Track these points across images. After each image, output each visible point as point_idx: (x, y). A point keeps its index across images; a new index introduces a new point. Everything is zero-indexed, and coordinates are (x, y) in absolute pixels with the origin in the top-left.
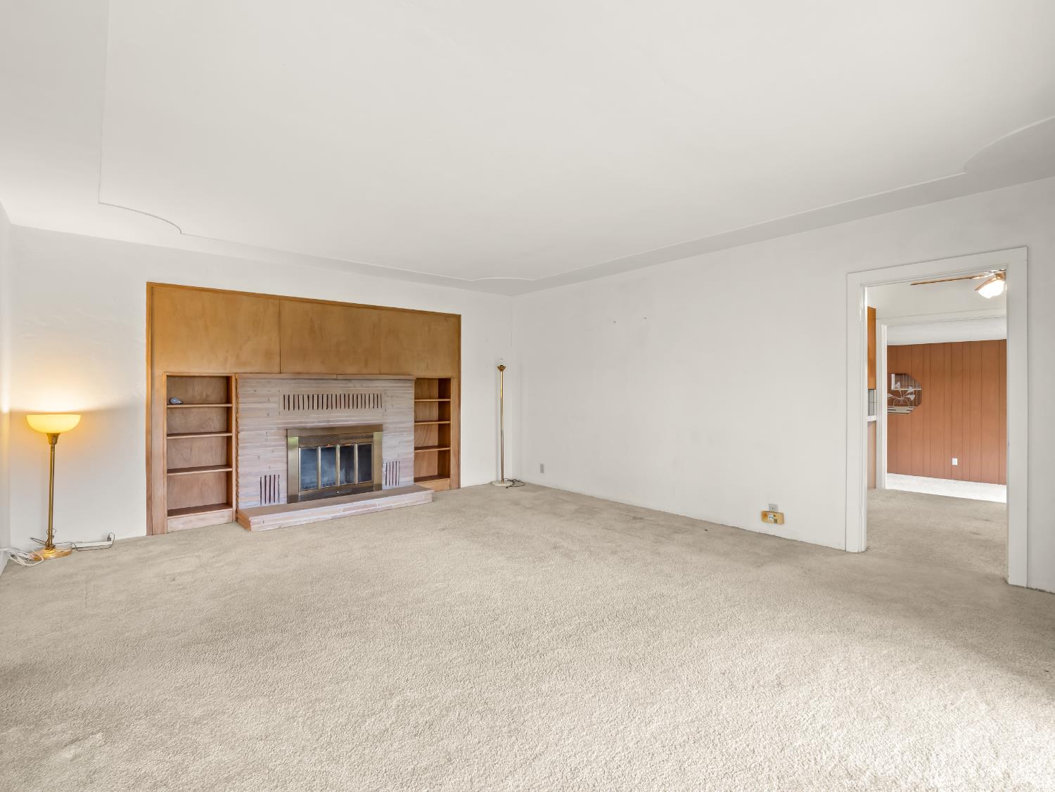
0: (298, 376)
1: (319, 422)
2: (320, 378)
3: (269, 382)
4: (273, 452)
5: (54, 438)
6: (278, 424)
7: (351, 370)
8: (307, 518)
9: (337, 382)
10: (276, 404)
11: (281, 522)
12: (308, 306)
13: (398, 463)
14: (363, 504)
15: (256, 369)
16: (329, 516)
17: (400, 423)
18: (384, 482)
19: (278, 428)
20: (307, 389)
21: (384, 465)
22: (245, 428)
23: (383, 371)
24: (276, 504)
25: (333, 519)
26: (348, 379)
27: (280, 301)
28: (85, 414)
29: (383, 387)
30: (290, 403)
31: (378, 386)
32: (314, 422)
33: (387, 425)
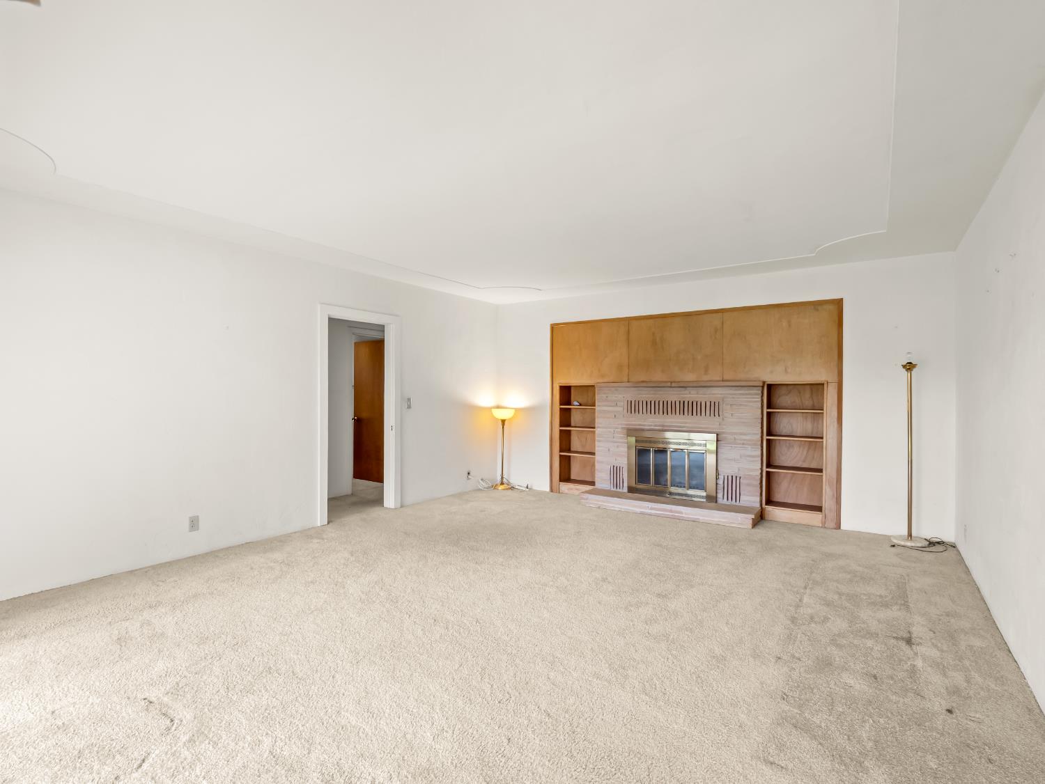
0: (639, 385)
1: (656, 426)
2: (658, 386)
3: (616, 390)
4: (618, 447)
5: (503, 422)
6: (621, 424)
7: (690, 377)
8: (619, 506)
9: (671, 389)
10: (621, 409)
11: (600, 503)
12: (651, 321)
13: (738, 479)
14: (669, 509)
15: (611, 379)
16: (638, 510)
17: (741, 434)
18: (720, 495)
19: (622, 428)
20: (646, 395)
21: (721, 477)
22: (600, 425)
23: (725, 378)
24: (621, 490)
25: (642, 513)
26: (684, 386)
27: (627, 323)
28: (517, 410)
29: (721, 394)
30: (634, 407)
31: (716, 394)
32: (651, 425)
33: (724, 435)
